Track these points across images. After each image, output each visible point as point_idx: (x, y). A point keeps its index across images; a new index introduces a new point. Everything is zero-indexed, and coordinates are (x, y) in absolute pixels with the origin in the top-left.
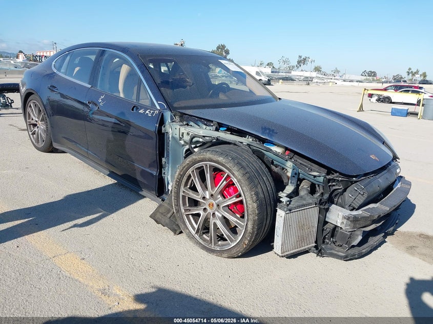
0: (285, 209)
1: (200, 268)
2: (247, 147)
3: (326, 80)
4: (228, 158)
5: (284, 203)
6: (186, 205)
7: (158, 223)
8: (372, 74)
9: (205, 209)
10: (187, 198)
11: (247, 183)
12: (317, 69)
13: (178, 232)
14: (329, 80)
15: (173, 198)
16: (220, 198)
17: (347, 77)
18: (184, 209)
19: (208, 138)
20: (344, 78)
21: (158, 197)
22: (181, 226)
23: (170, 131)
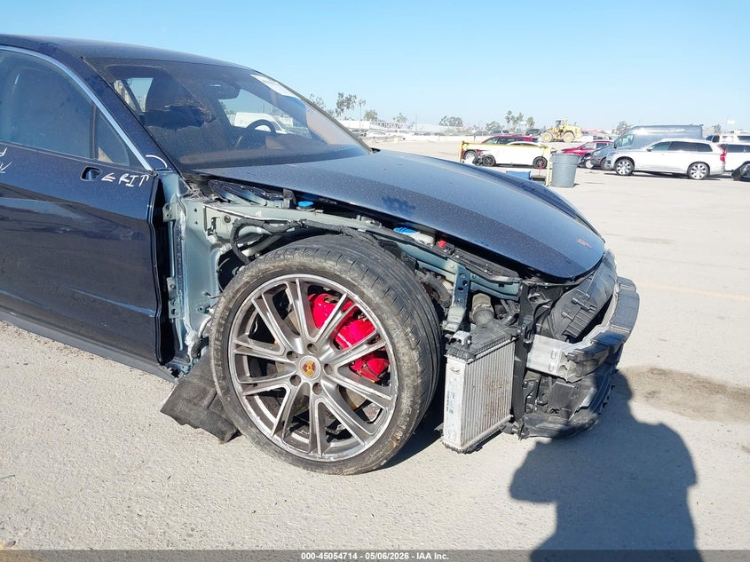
0: (466, 355)
1: (305, 509)
2: (368, 236)
3: (387, 134)
4: (345, 262)
5: (463, 343)
6: (244, 374)
7: (181, 421)
8: (456, 122)
9: (294, 379)
10: (245, 359)
11: (396, 311)
12: (371, 116)
13: (228, 436)
14: (392, 134)
15: (213, 362)
16: (330, 351)
17: (418, 127)
18: (242, 385)
19: (276, 225)
20: (414, 129)
21: (162, 364)
22: (238, 422)
23: (181, 217)
